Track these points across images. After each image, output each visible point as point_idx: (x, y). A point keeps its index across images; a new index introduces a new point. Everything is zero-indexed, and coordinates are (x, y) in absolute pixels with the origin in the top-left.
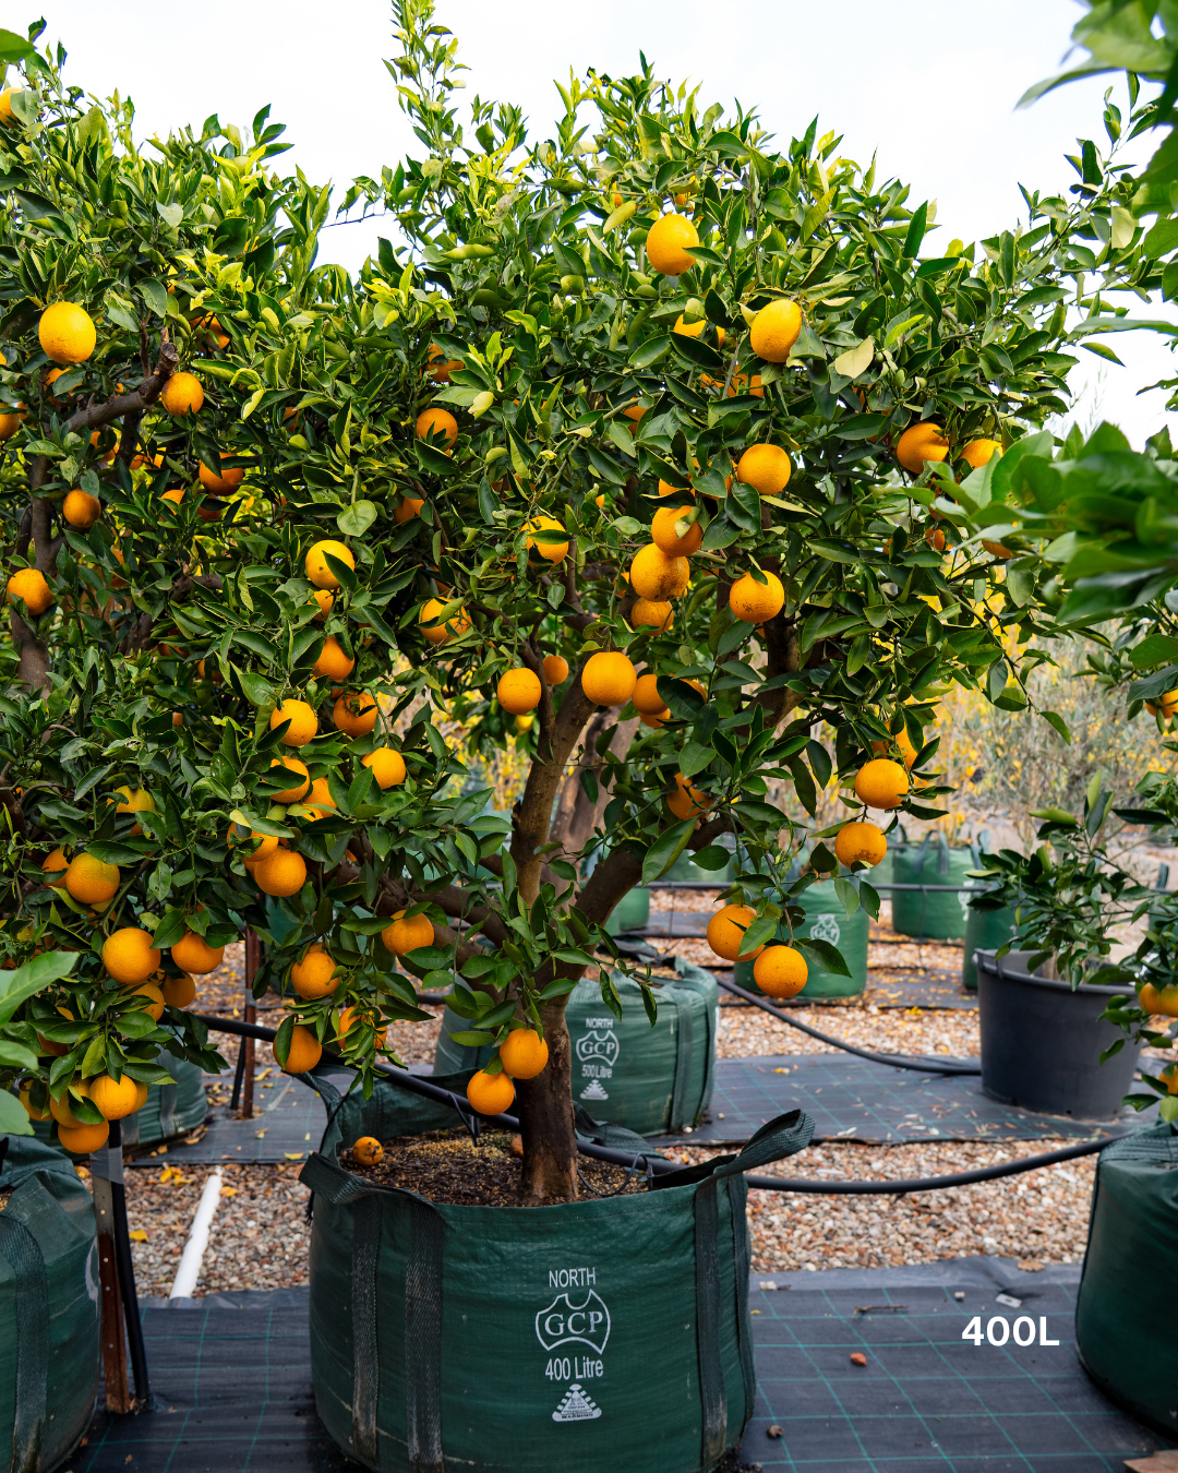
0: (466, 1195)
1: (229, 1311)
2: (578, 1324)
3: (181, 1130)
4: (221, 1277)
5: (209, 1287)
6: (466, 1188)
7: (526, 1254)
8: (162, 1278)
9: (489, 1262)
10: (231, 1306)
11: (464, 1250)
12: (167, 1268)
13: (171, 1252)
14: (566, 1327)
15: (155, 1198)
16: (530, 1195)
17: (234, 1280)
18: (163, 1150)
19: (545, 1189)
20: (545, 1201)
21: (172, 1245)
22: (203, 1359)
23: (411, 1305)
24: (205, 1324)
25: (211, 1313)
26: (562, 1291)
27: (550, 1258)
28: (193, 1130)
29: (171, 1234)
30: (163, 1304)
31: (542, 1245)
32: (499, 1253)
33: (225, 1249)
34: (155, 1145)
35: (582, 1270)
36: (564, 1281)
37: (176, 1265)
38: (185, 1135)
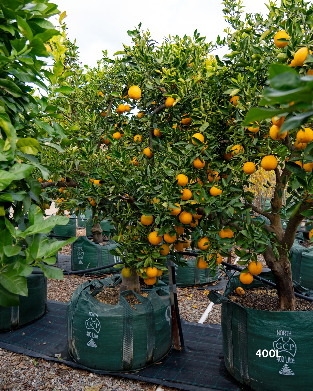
0: (262, 306)
1: (211, 328)
2: (286, 347)
3: (211, 281)
4: (212, 320)
5: (208, 322)
6: (263, 304)
7: (270, 324)
8: (197, 318)
9: (260, 325)
10: (212, 327)
11: (253, 321)
12: (199, 315)
13: (201, 312)
14: (282, 347)
15: (202, 298)
16: (280, 308)
17: (215, 321)
18: (206, 286)
19: (284, 306)
20: (284, 310)
21: (202, 310)
22: (200, 340)
23: (240, 334)
24: (204, 331)
25: (206, 328)
26: (281, 336)
27: (277, 326)
28: (215, 281)
29: (203, 307)
30: (195, 325)
31: (275, 322)
32: (262, 323)
33: (215, 312)
34: (205, 284)
35: (287, 331)
36: (281, 334)
37: (202, 315)
38: (213, 283)
